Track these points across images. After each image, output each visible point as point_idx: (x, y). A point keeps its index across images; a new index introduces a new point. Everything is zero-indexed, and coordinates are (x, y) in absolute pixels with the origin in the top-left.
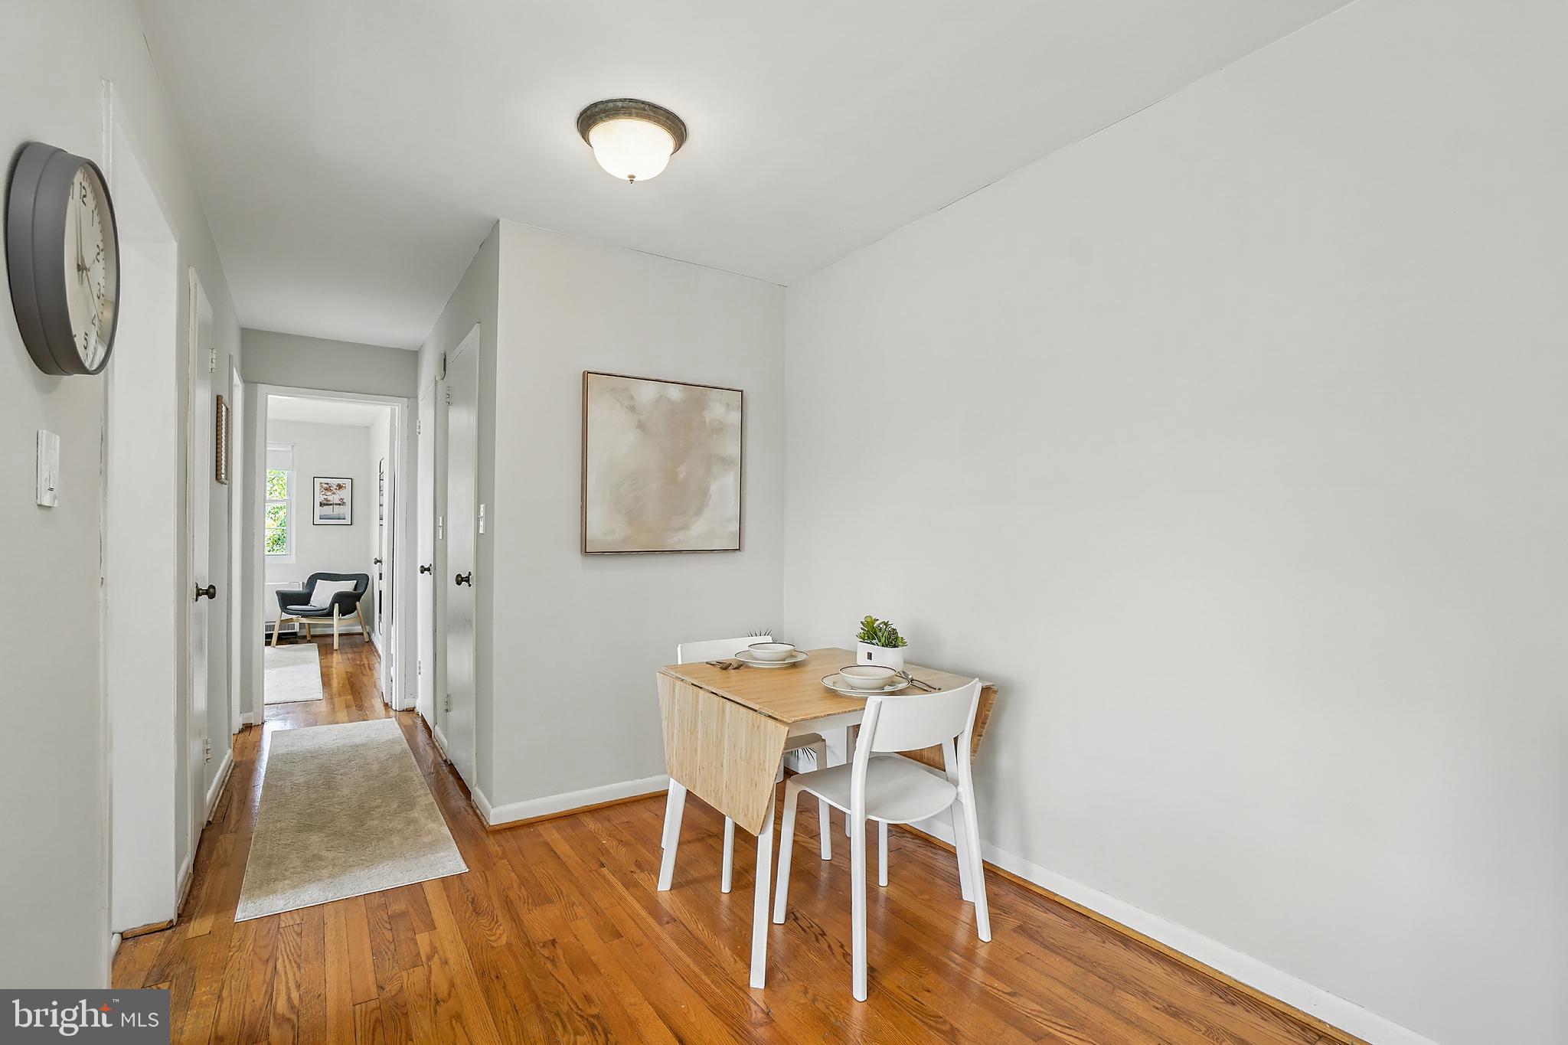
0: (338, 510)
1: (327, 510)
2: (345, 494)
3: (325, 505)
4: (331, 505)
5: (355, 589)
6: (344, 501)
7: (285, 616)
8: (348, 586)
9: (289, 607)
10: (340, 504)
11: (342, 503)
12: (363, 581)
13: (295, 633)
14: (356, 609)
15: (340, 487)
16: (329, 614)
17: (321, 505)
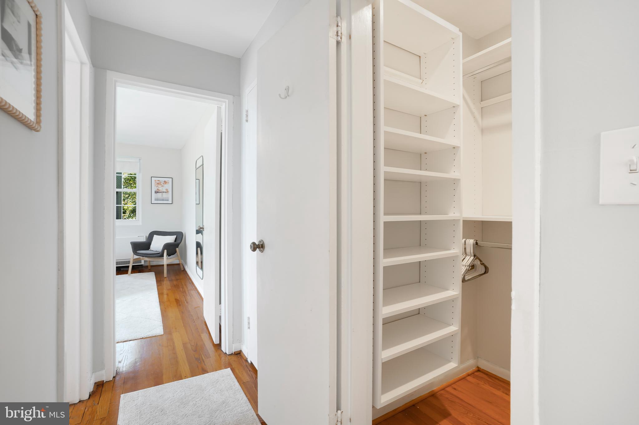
0: (165, 195)
1: (159, 195)
2: (168, 187)
3: (158, 192)
4: (161, 192)
5: (175, 241)
6: (168, 190)
7: (136, 257)
8: (171, 239)
9: (138, 252)
10: (165, 192)
11: (167, 192)
12: (180, 236)
13: (142, 265)
14: (176, 252)
15: (165, 182)
16: (162, 255)
17: (156, 192)
